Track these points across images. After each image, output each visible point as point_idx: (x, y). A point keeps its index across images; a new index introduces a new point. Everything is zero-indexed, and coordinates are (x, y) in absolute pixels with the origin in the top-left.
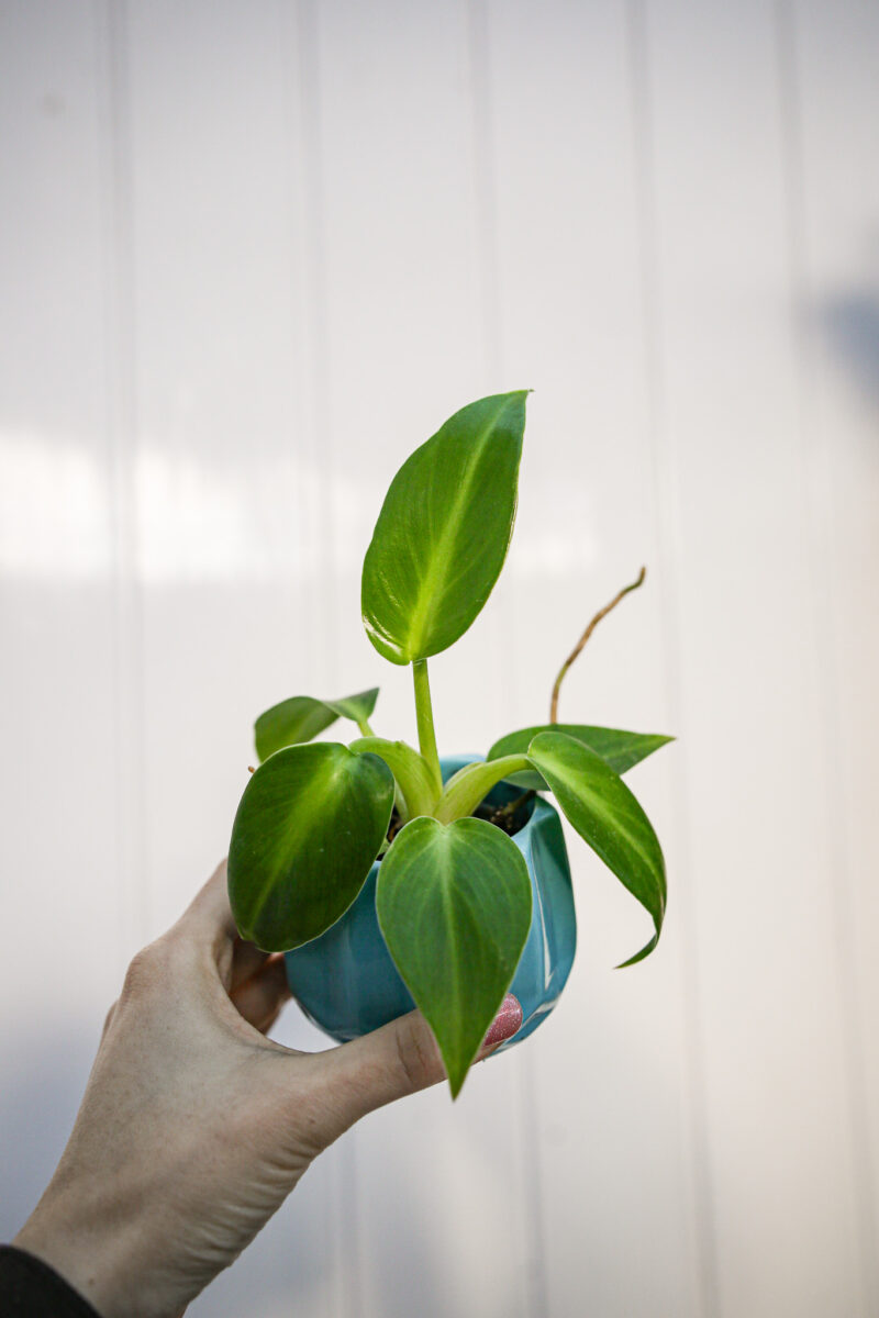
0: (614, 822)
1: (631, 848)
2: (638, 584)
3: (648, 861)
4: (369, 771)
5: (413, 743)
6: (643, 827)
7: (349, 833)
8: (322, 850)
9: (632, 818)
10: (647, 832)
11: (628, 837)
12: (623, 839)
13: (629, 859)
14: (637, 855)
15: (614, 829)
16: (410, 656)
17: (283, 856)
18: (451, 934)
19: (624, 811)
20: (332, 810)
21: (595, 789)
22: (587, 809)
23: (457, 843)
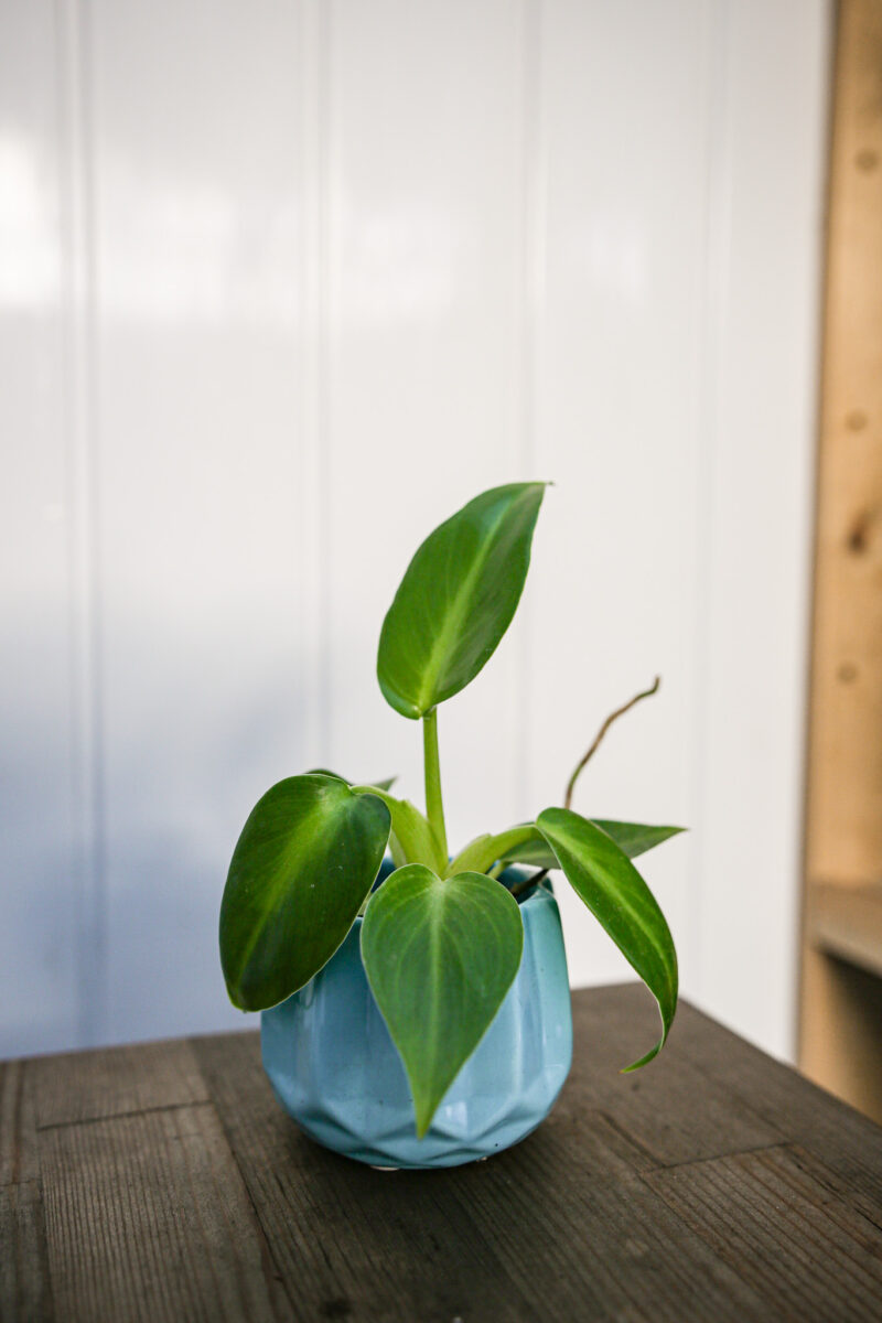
0: (621, 899)
1: (638, 928)
2: (653, 691)
3: (657, 945)
4: (368, 809)
5: (419, 804)
6: (653, 911)
7: (341, 867)
8: (313, 886)
9: (641, 900)
10: (657, 917)
11: (635, 916)
12: (629, 916)
13: (635, 935)
14: (645, 936)
15: (621, 905)
16: (420, 712)
17: (275, 895)
18: (435, 971)
19: (633, 891)
20: (327, 845)
21: (604, 865)
22: (592, 880)
23: (453, 893)
